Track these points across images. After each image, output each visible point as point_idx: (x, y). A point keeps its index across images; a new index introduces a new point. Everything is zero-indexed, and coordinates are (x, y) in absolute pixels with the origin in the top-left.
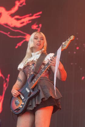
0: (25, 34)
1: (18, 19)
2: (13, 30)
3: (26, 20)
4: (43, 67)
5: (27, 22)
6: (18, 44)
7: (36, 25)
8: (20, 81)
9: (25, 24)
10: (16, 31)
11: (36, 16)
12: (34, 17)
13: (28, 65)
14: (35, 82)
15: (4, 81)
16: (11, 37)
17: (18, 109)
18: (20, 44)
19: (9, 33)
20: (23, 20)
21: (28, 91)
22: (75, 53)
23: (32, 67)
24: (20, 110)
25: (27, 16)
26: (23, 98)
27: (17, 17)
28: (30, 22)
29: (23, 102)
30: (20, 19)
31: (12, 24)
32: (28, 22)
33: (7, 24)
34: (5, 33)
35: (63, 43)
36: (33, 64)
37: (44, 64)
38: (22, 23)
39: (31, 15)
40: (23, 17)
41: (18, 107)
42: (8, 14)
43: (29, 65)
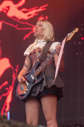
0: (32, 26)
1: (25, 12)
2: (21, 22)
3: (33, 12)
4: (48, 55)
5: (33, 14)
6: (26, 36)
7: (42, 17)
8: (26, 67)
9: (31, 16)
10: (23, 23)
11: (42, 8)
12: (40, 10)
13: (34, 52)
14: (39, 70)
15: (13, 72)
16: (18, 29)
17: (22, 95)
18: (27, 36)
19: (17, 25)
20: (30, 13)
21: (33, 78)
22: (80, 43)
23: (38, 55)
24: (24, 95)
25: (34, 8)
26: (28, 84)
27: (24, 10)
28: (37, 14)
29: (27, 89)
30: (27, 12)
31: (19, 17)
32: (35, 14)
33: (14, 17)
34: (13, 26)
35: (68, 34)
36: (40, 51)
37: (49, 52)
38: (29, 16)
39: (37, 7)
40: (30, 10)
41: (22, 93)
42: (16, 7)
43: (36, 52)
